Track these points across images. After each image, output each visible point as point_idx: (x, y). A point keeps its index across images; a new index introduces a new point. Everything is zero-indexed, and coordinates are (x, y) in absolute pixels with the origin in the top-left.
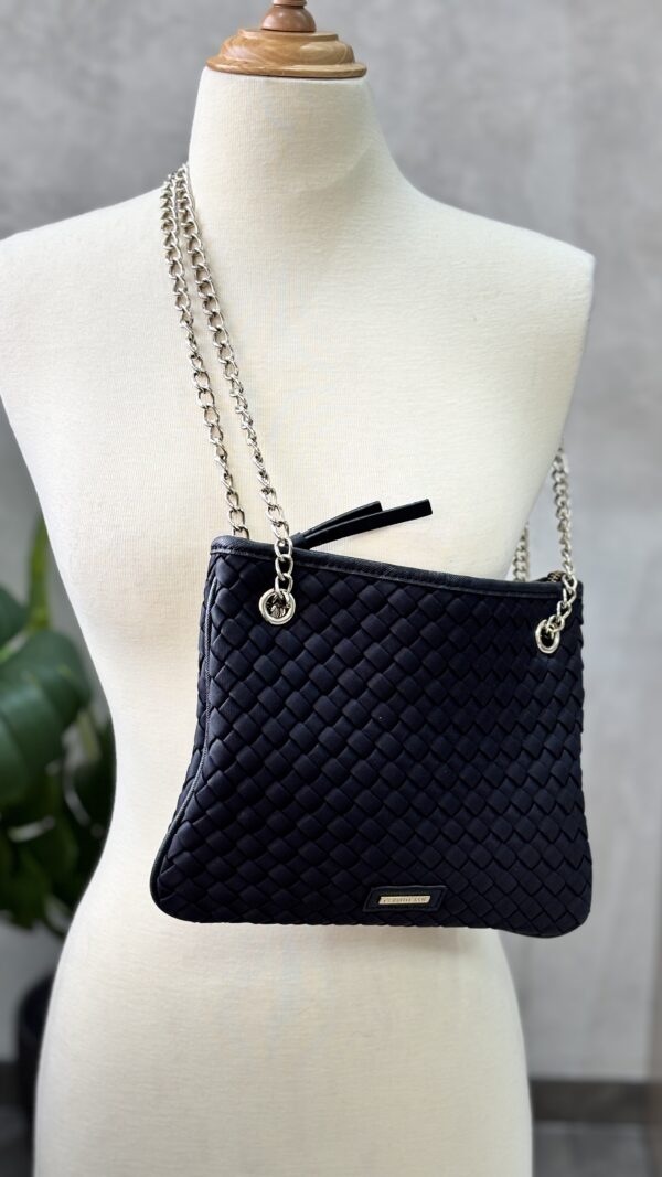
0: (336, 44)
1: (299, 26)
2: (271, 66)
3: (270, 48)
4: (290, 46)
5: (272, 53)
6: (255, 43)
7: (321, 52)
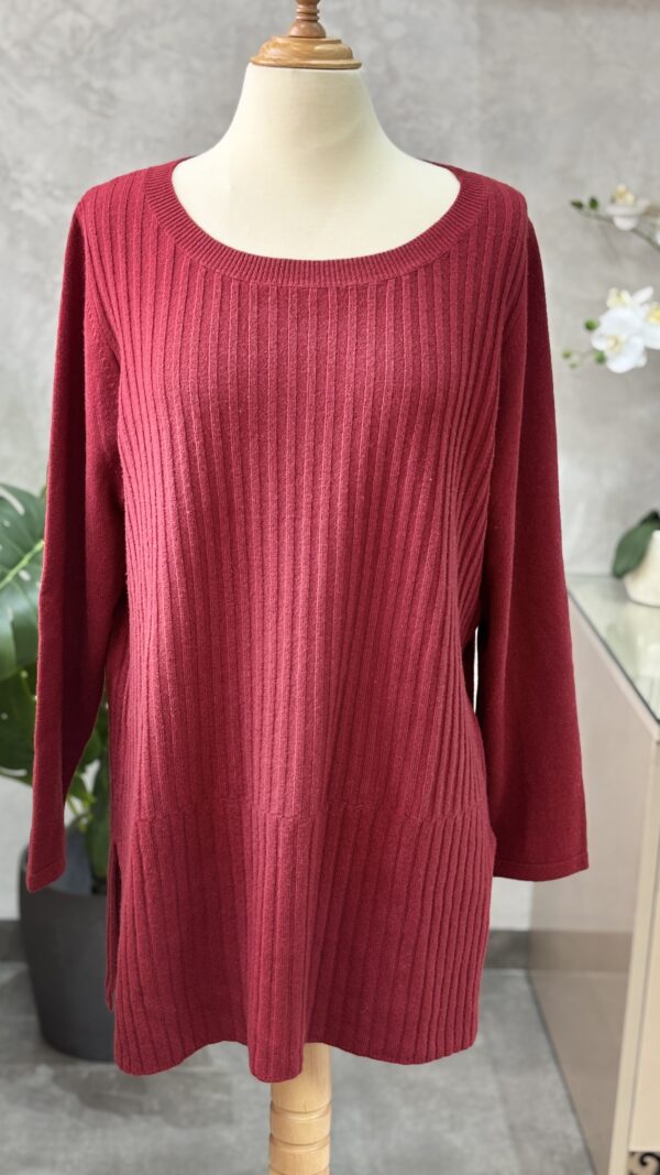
0: (340, 46)
1: (315, 34)
2: (296, 61)
3: (295, 49)
4: (309, 47)
5: (297, 52)
6: (284, 46)
7: (330, 51)
